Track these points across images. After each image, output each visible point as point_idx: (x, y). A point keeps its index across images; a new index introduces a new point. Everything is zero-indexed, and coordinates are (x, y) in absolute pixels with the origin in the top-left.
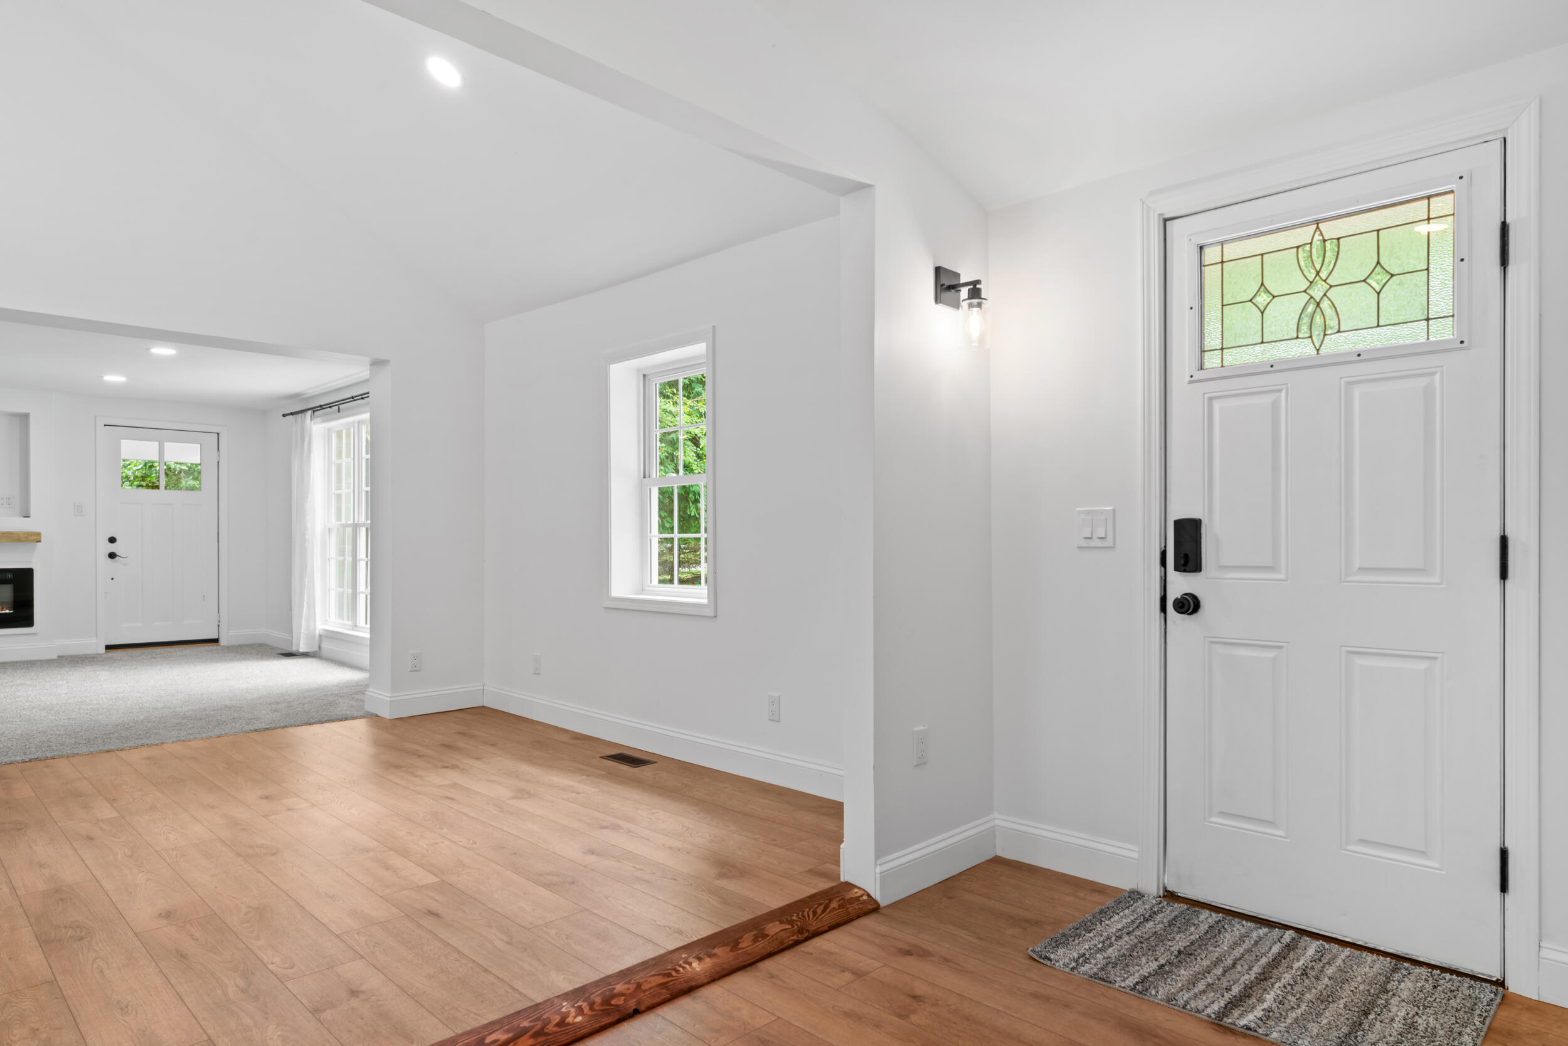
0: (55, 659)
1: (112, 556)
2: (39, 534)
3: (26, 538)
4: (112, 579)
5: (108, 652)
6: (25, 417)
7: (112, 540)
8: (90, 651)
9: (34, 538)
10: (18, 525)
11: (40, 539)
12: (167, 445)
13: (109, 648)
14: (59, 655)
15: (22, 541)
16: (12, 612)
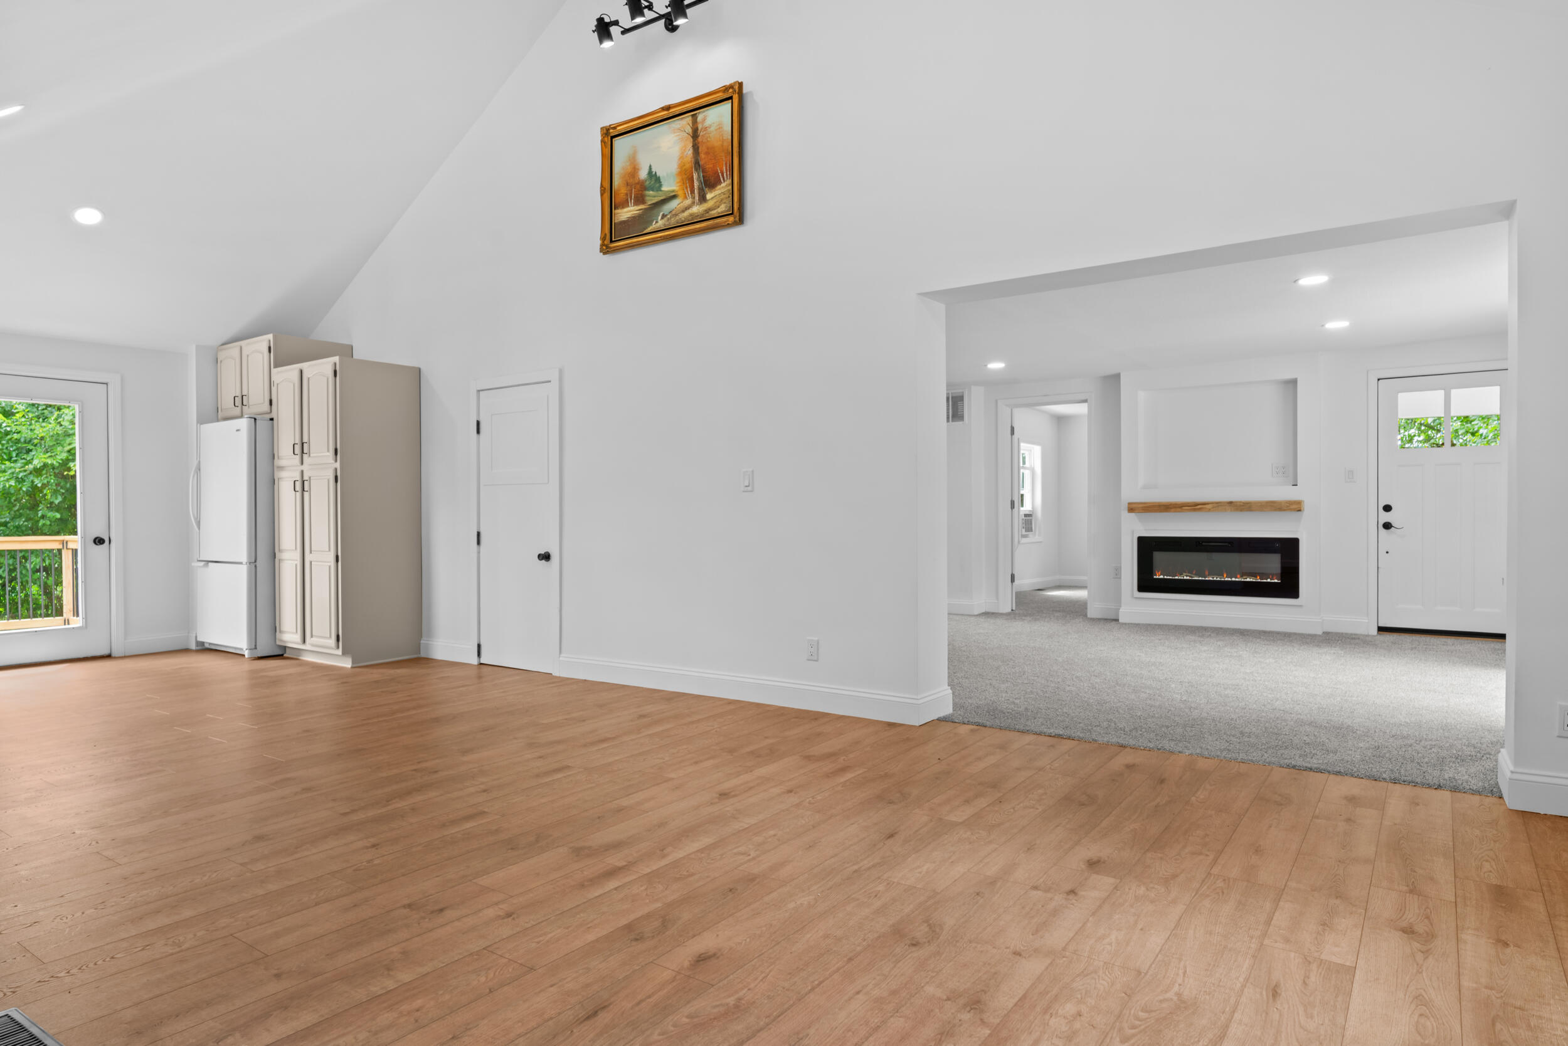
0: (1320, 636)
1: (1387, 526)
2: (1299, 503)
3: (1288, 506)
4: (1387, 552)
5: (1380, 634)
6: (1293, 382)
7: (1387, 508)
8: (1361, 631)
9: (1295, 507)
10: (1283, 493)
11: (1300, 508)
12: (1454, 392)
13: (1382, 629)
14: (1325, 631)
15: (1284, 510)
16: (1279, 581)
